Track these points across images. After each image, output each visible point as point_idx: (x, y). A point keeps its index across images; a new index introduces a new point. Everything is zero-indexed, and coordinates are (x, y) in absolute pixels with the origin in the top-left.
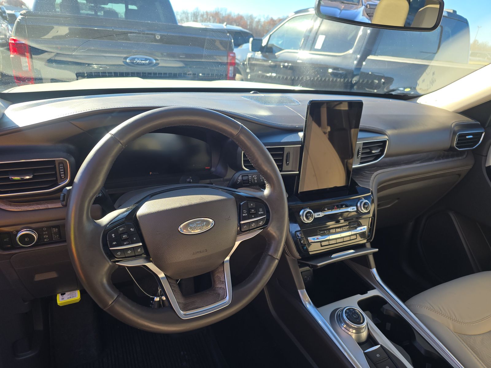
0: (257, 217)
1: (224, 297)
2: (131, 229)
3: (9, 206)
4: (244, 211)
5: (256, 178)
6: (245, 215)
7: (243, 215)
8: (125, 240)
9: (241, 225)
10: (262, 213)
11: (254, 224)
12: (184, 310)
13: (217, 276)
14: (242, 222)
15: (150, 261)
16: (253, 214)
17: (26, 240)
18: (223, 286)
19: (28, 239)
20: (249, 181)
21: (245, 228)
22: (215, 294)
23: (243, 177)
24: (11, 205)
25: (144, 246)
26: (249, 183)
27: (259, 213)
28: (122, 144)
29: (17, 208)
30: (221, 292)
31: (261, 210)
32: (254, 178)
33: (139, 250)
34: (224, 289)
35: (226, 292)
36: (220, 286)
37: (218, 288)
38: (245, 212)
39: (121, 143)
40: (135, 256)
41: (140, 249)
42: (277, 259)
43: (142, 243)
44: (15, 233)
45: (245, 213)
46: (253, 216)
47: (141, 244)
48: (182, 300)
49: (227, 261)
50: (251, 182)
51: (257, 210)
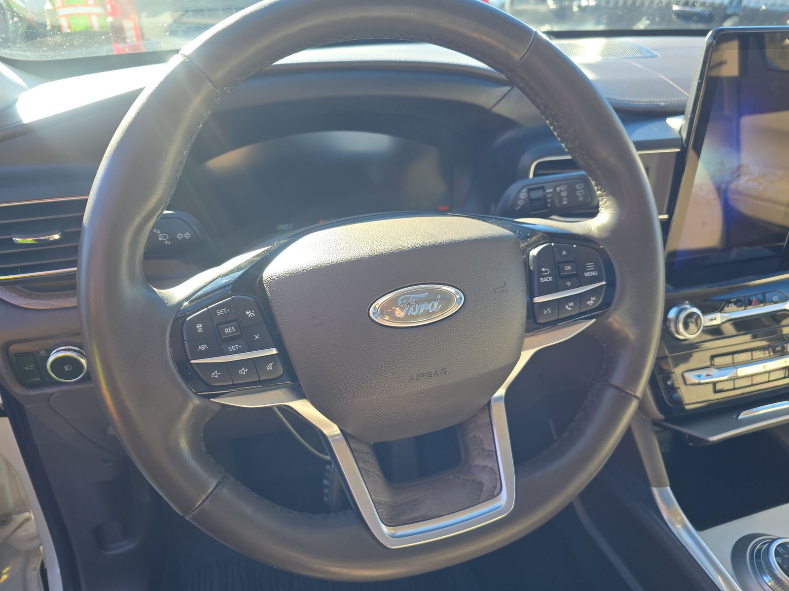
0: (581, 285)
1: (495, 494)
2: (247, 313)
3: (27, 299)
4: (543, 269)
5: (564, 194)
6: (545, 280)
7: (542, 280)
8: (232, 339)
9: (536, 307)
10: (594, 273)
11: (572, 304)
12: (391, 522)
13: (475, 436)
14: (538, 300)
15: (301, 396)
16: (568, 277)
17: (66, 368)
18: (489, 463)
19: (69, 368)
20: (546, 200)
21: (548, 314)
22: (469, 483)
23: (530, 192)
24: (30, 296)
25: (284, 356)
26: (546, 207)
27: (587, 274)
28: (214, 86)
29: (41, 302)
30: (485, 478)
31: (590, 265)
32: (560, 193)
33: (269, 367)
34: (493, 470)
35: (499, 480)
36: (482, 463)
37: (476, 466)
38: (546, 271)
39: (211, 82)
40: (259, 382)
41: (271, 364)
42: (636, 397)
43: (278, 350)
44: (43, 353)
45: (546, 276)
46: (569, 284)
47: (274, 351)
48: (385, 497)
49: (499, 398)
50: (553, 203)
51: (580, 269)
